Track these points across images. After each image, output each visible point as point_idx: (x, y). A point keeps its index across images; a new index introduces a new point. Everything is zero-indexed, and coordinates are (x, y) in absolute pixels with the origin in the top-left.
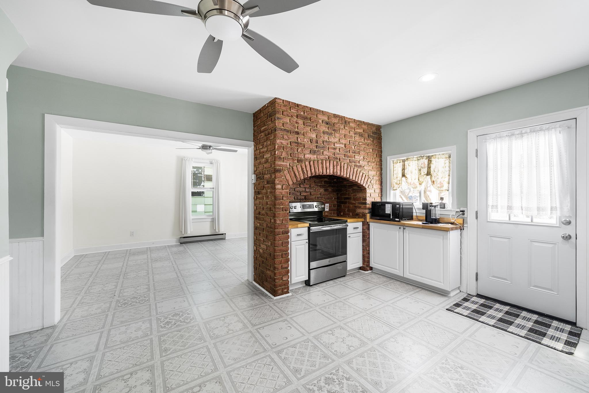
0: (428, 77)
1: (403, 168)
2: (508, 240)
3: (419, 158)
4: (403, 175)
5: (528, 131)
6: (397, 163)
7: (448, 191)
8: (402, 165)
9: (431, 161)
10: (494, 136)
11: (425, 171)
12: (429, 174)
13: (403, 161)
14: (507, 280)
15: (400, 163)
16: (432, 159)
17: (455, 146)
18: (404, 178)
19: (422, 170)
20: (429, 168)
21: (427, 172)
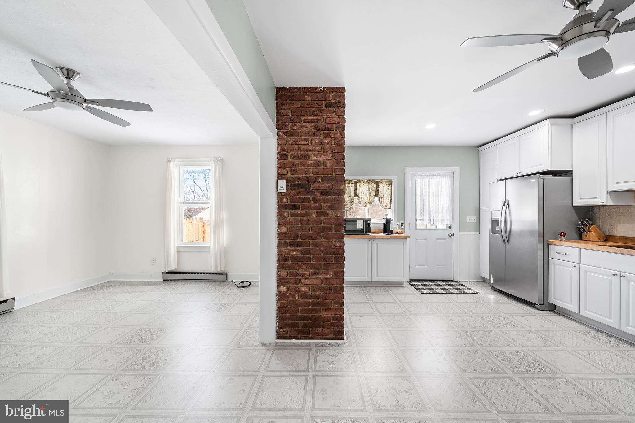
0: (430, 126)
1: (356, 188)
2: (425, 240)
3: (369, 182)
4: (356, 195)
5: (437, 174)
6: (350, 183)
7: (390, 209)
8: (354, 186)
9: (379, 185)
10: (421, 174)
11: (374, 193)
12: (377, 195)
13: (355, 182)
14: (425, 266)
15: (352, 183)
16: (380, 184)
17: (397, 176)
18: (356, 198)
19: (372, 191)
20: (377, 190)
21: (376, 194)
